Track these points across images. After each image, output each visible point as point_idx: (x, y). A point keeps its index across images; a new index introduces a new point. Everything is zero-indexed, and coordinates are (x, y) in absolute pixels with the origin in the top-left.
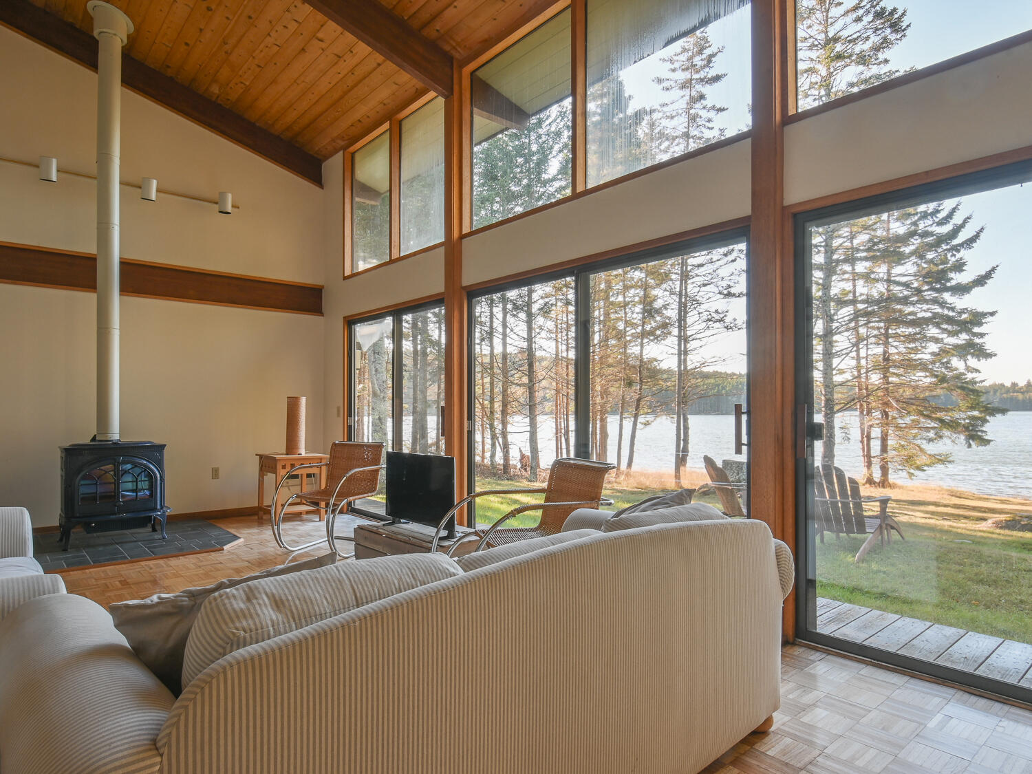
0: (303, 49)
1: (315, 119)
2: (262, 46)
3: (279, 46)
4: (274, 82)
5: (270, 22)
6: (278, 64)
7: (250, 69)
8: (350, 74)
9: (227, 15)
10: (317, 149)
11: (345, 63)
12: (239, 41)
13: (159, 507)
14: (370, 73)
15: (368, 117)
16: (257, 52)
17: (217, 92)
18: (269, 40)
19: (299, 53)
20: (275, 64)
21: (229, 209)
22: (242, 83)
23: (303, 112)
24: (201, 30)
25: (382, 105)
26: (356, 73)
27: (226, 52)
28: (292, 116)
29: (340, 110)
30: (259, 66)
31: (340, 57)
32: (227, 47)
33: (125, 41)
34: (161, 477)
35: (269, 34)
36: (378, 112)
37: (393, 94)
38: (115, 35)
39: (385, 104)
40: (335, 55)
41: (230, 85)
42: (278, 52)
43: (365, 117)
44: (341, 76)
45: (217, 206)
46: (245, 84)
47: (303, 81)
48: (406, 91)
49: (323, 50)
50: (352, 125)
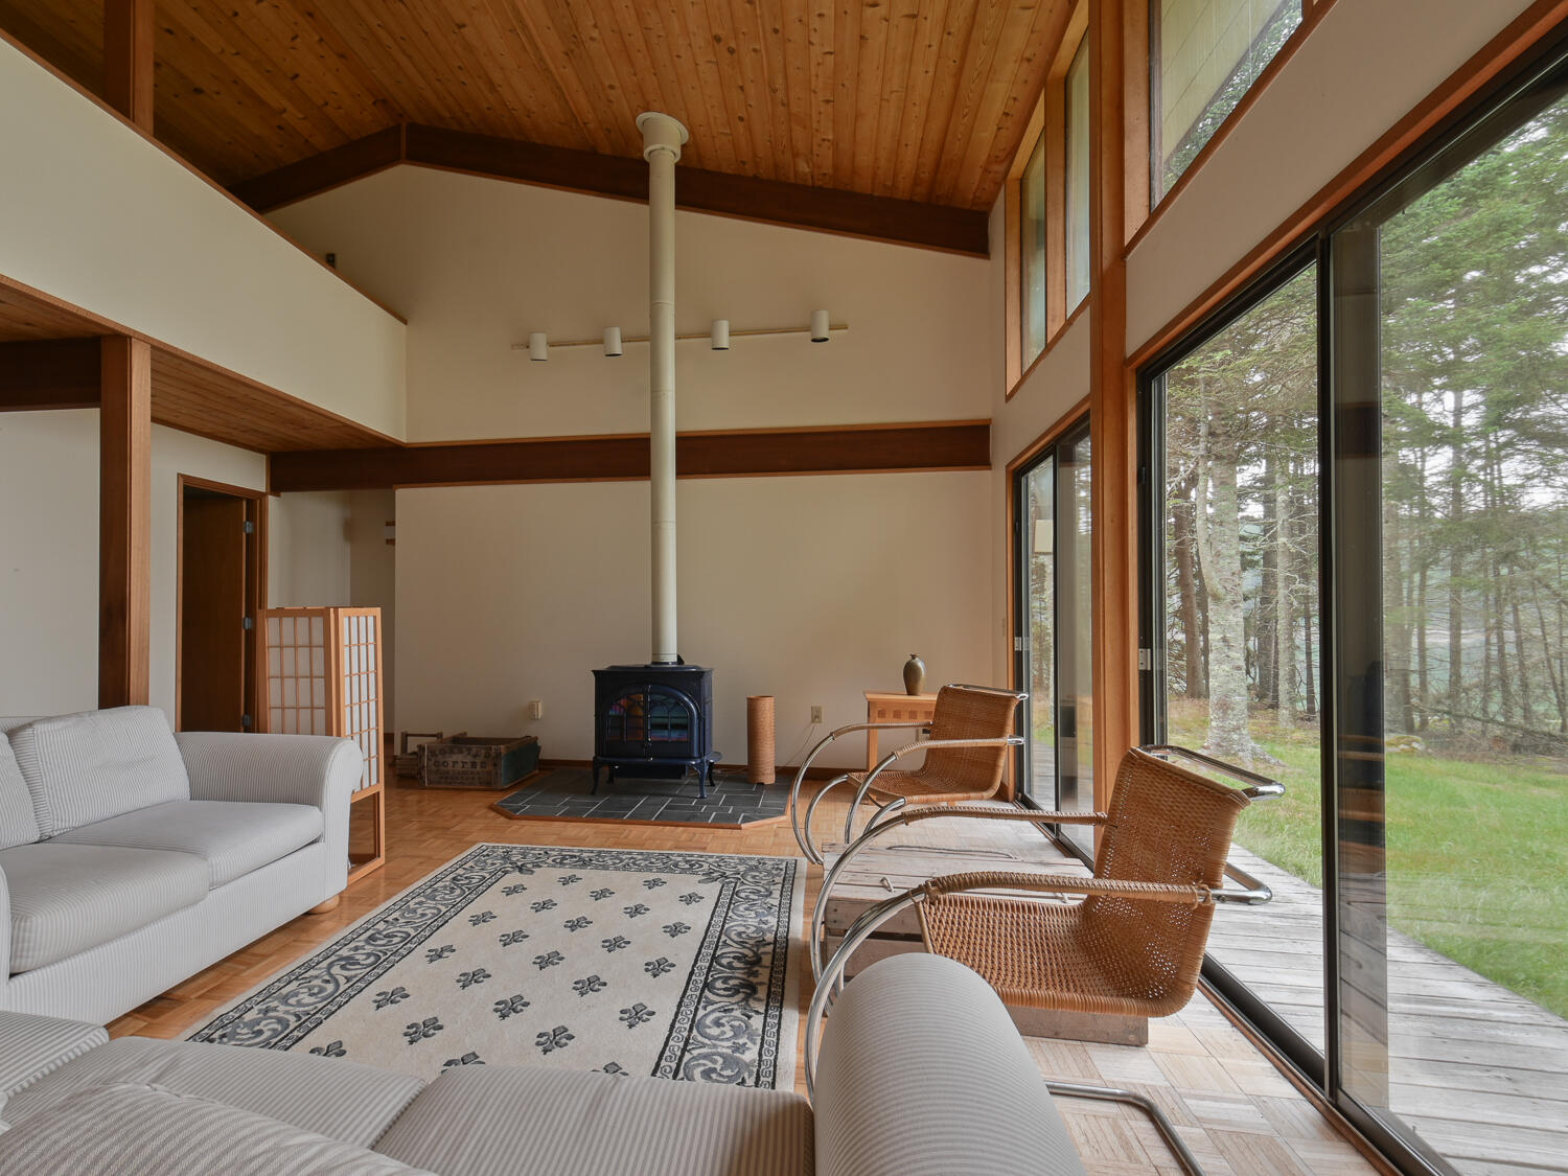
0: (862, 37)
1: (942, 149)
2: (813, 68)
3: (831, 53)
4: (858, 116)
5: (800, 21)
6: (846, 83)
7: (820, 113)
8: (946, 36)
9: (751, 47)
10: (971, 196)
11: (929, 21)
12: (786, 77)
13: (696, 755)
14: (974, 16)
15: (1015, 99)
16: (813, 79)
17: (807, 170)
18: (816, 51)
19: (861, 46)
20: (843, 85)
21: (824, 332)
22: (824, 140)
23: (919, 142)
24: (742, 88)
25: (1025, 64)
26: (952, 30)
27: (783, 104)
28: (909, 156)
29: (966, 110)
30: (828, 101)
31: (914, 16)
32: (780, 95)
33: (679, 152)
34: (698, 714)
35: (810, 43)
36: (1026, 82)
37: (1032, 32)
38: (663, 149)
39: (1029, 60)
40: (907, 16)
41: (815, 153)
42: (836, 64)
43: (1011, 102)
44: (935, 48)
45: (808, 333)
46: (829, 141)
47: (892, 92)
48: (1051, 11)
49: (887, 20)
50: (999, 129)
